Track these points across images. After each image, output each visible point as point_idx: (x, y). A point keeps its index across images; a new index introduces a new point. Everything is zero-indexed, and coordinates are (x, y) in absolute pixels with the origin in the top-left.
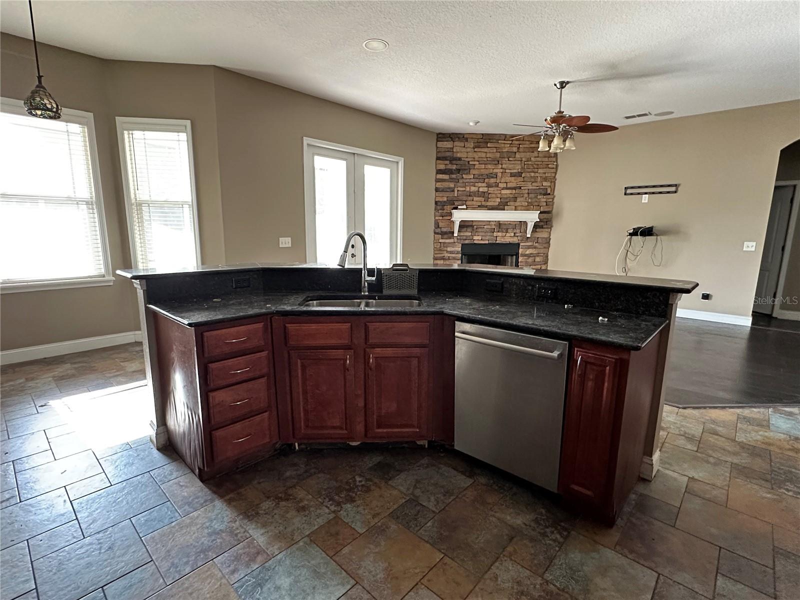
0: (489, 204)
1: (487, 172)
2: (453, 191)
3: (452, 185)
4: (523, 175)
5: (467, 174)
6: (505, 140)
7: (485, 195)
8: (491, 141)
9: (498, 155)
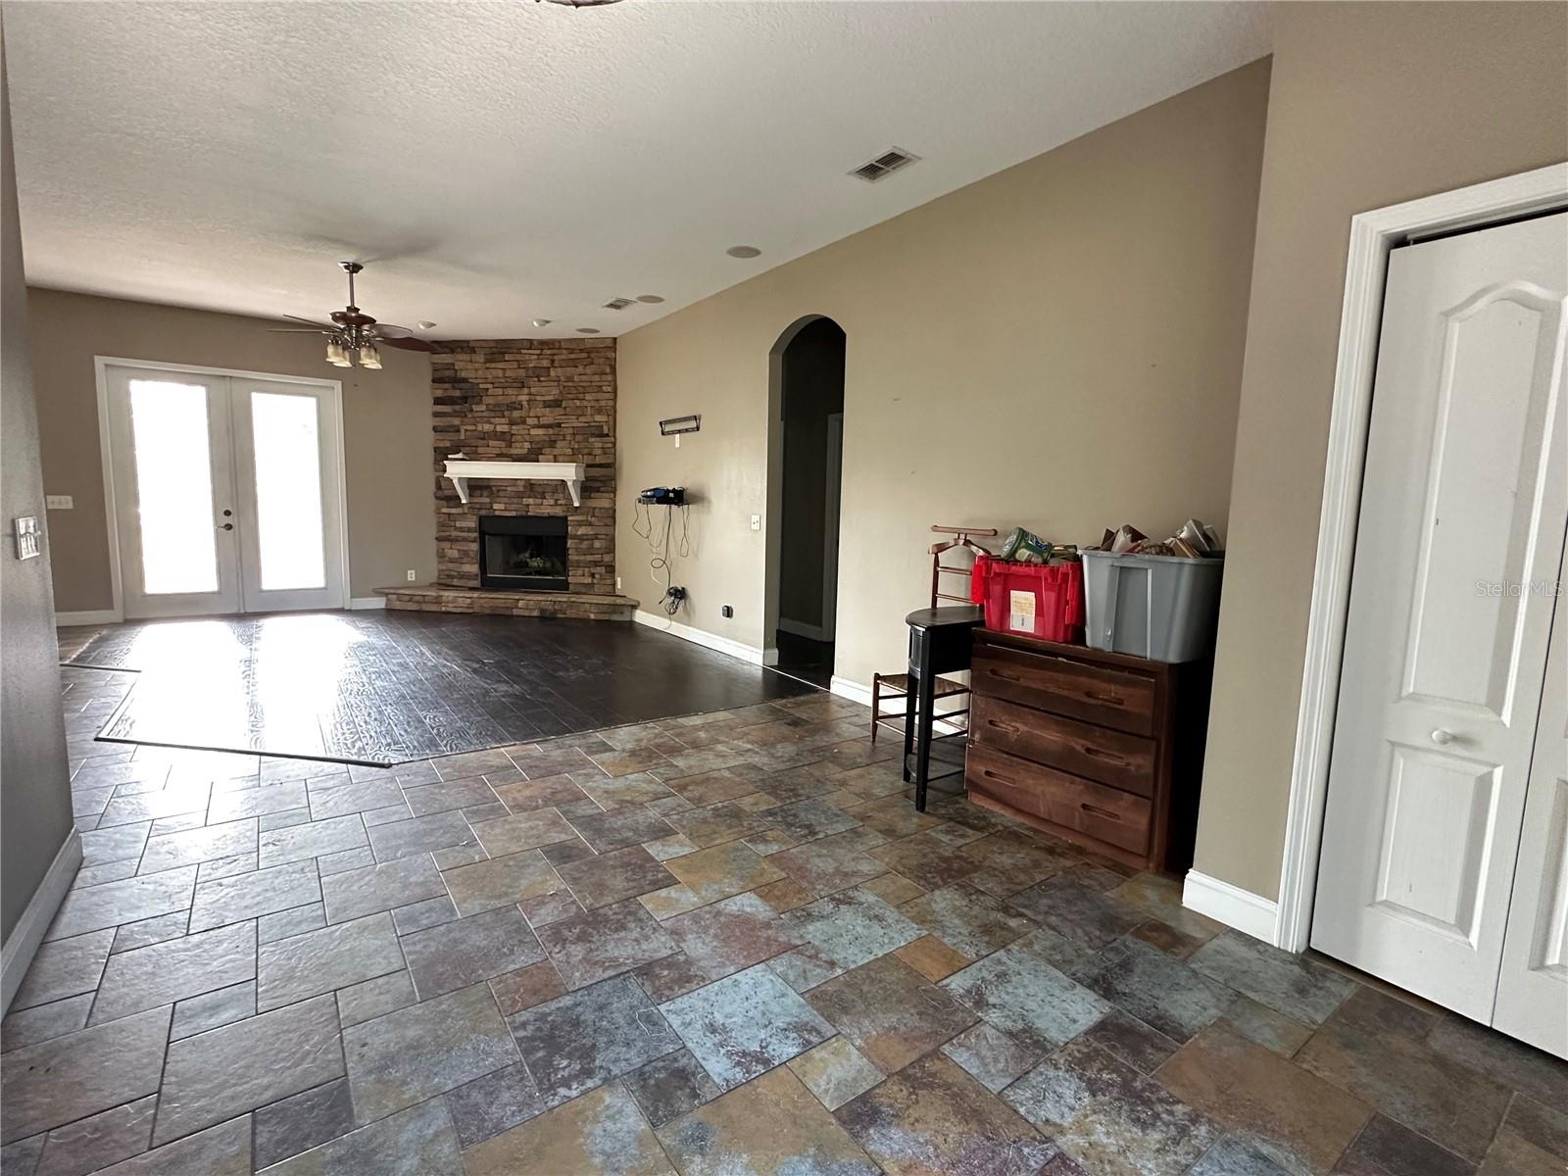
0: (513, 451)
1: (508, 400)
2: (458, 431)
3: (456, 421)
4: (564, 404)
5: (477, 404)
6: (530, 349)
7: (507, 438)
8: (510, 351)
9: (522, 373)
